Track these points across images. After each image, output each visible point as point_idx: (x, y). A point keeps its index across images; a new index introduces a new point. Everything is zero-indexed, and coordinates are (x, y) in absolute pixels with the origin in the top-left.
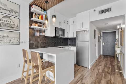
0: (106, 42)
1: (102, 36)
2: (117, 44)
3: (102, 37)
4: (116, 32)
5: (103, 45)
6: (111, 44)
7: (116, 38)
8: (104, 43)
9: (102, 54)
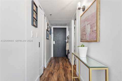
0: (57, 41)
1: (53, 32)
2: (68, 43)
3: (53, 34)
4: (66, 28)
5: (54, 44)
6: (61, 42)
7: (67, 36)
8: (55, 42)
9: (52, 56)
